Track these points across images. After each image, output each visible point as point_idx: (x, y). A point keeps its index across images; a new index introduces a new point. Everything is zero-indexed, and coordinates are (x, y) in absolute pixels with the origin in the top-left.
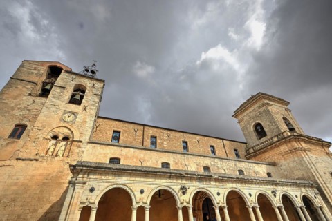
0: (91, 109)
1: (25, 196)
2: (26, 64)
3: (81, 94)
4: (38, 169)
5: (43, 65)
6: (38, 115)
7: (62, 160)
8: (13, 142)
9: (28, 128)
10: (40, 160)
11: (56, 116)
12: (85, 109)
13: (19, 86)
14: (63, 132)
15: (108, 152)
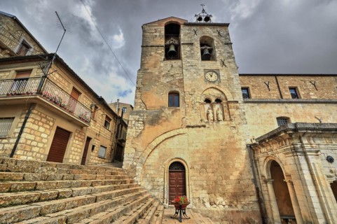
0: (229, 62)
1: (211, 162)
2: (147, 28)
3: (208, 48)
4: (209, 136)
5: (160, 25)
6: (182, 79)
7: (228, 125)
8: (176, 111)
9: (181, 95)
10: (207, 126)
11: (199, 77)
12: (223, 64)
13: (152, 53)
14: (213, 94)
15: (271, 110)
